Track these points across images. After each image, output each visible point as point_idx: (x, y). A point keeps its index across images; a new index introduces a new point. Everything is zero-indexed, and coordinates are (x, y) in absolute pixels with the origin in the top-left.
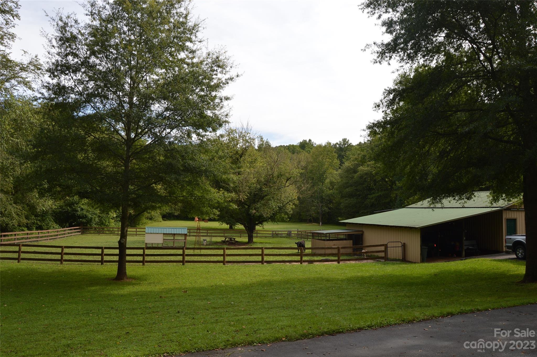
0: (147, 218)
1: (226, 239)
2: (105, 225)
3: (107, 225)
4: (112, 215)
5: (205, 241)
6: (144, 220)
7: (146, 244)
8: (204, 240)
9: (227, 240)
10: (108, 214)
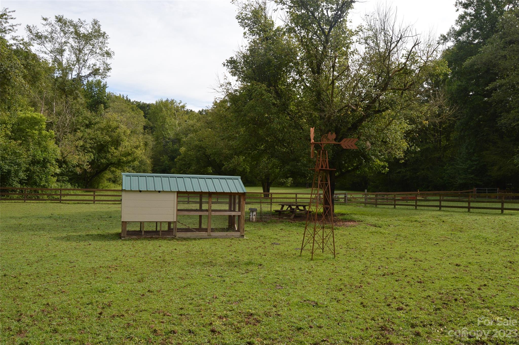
0: (109, 180)
1: (283, 206)
2: (39, 185)
3: (44, 185)
4: (52, 169)
5: (254, 213)
6: (106, 182)
7: (124, 223)
8: (252, 210)
9: (285, 208)
10: (46, 168)
